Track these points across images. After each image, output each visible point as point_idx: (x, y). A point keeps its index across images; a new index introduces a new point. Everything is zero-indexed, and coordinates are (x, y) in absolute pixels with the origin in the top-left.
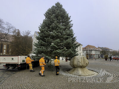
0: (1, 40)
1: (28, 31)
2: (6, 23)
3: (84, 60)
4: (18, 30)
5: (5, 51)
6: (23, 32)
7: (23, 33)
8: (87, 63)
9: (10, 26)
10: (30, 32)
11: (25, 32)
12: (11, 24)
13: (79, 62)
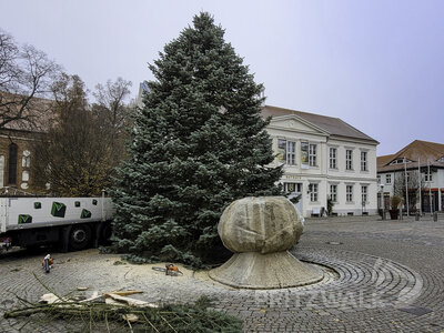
0: (7, 126)
1: (120, 79)
2: (22, 51)
3: (273, 217)
4: (76, 78)
5: (26, 176)
6: (99, 87)
7: (97, 91)
8: (291, 231)
9: (42, 62)
10: (129, 88)
11: (106, 89)
12: (43, 56)
13: (240, 224)
